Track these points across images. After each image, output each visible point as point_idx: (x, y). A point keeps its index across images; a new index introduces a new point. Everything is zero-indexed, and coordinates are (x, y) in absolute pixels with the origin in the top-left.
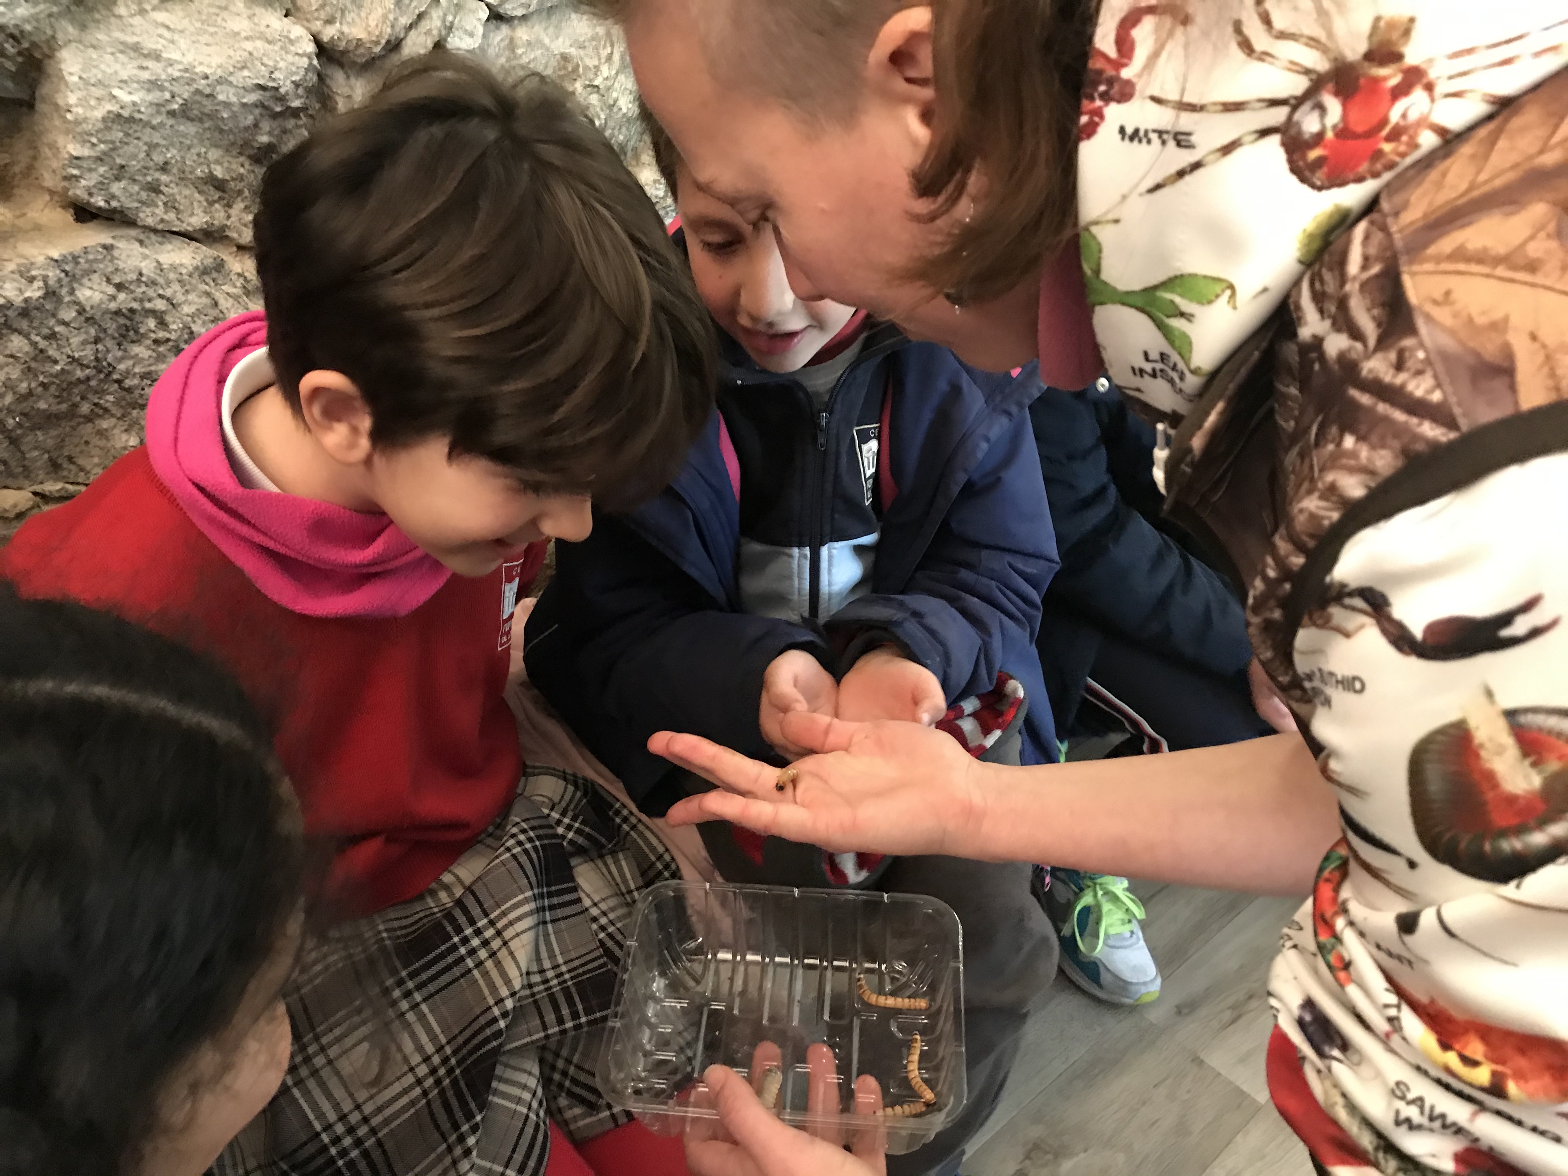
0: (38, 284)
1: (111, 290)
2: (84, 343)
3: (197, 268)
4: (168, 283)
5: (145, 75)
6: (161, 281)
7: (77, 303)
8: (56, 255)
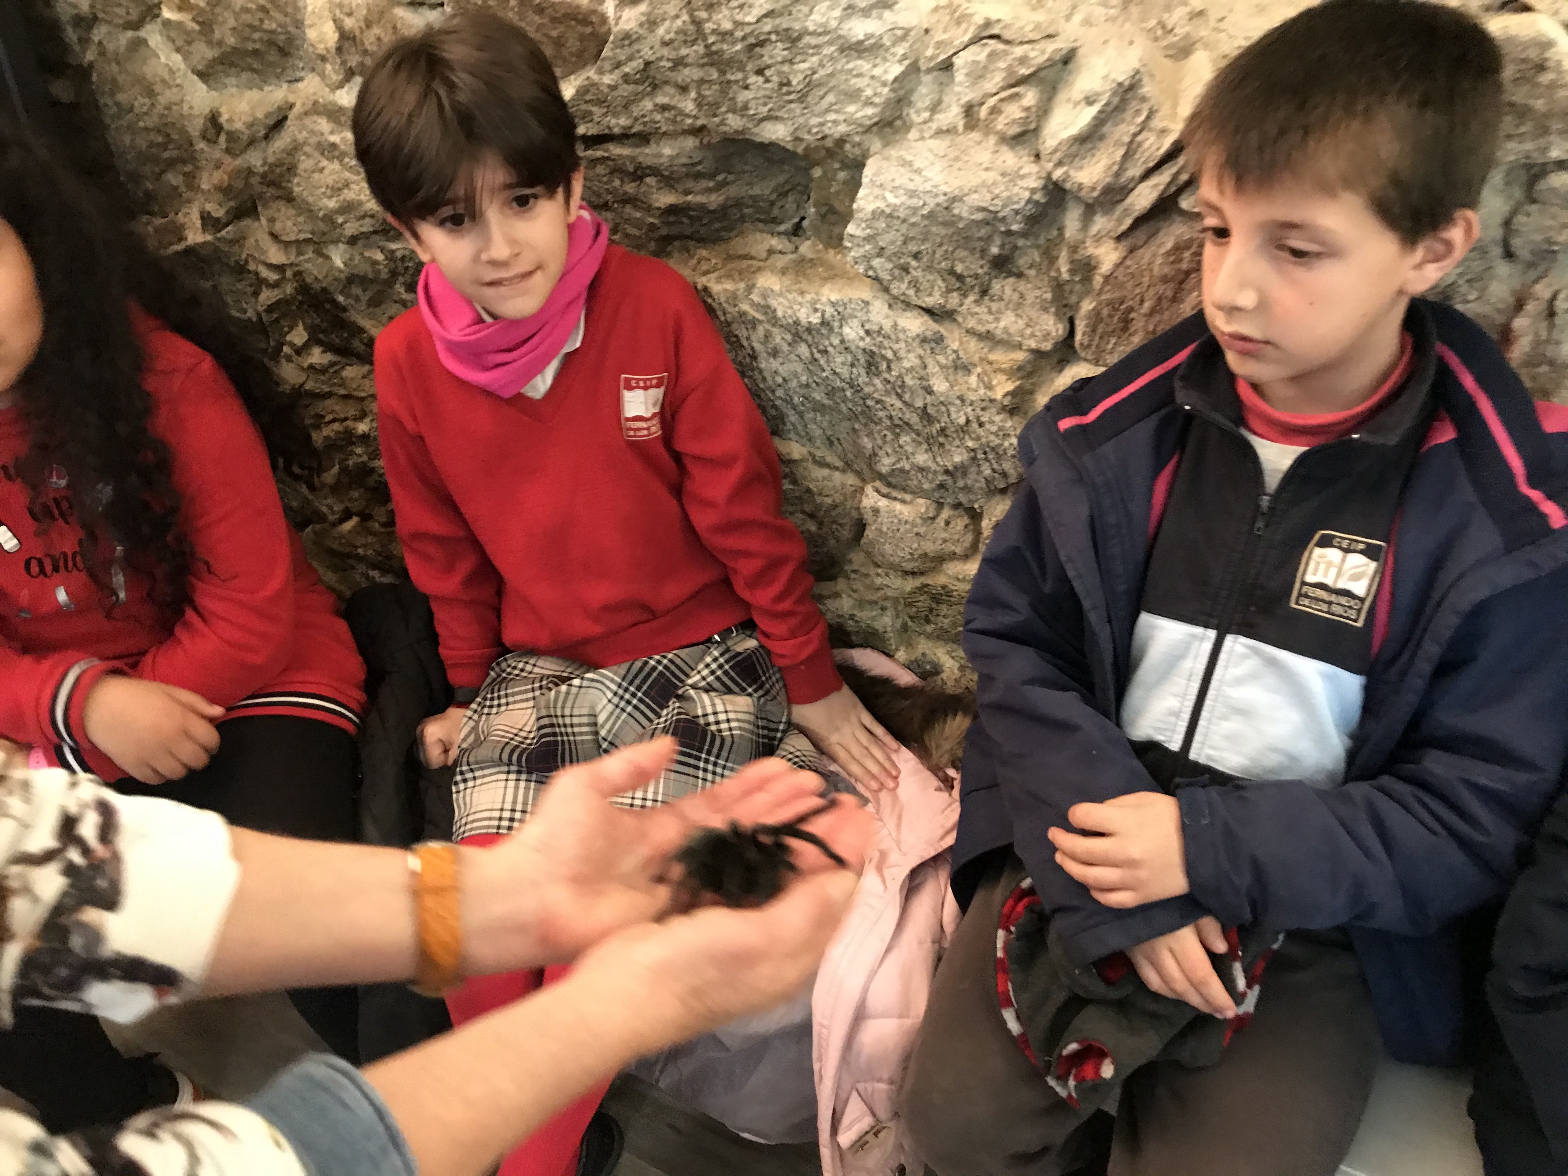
0: (819, 314)
1: (862, 333)
2: (843, 364)
3: (918, 336)
4: (897, 341)
5: (911, 186)
6: (893, 337)
7: (841, 335)
8: (833, 299)
